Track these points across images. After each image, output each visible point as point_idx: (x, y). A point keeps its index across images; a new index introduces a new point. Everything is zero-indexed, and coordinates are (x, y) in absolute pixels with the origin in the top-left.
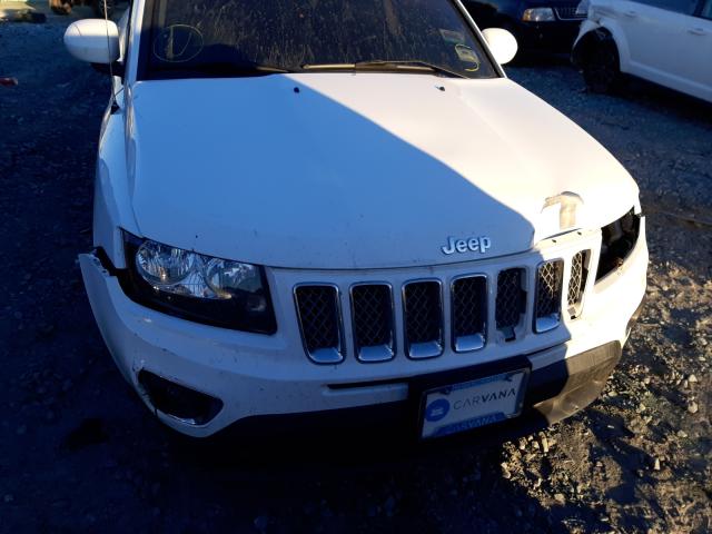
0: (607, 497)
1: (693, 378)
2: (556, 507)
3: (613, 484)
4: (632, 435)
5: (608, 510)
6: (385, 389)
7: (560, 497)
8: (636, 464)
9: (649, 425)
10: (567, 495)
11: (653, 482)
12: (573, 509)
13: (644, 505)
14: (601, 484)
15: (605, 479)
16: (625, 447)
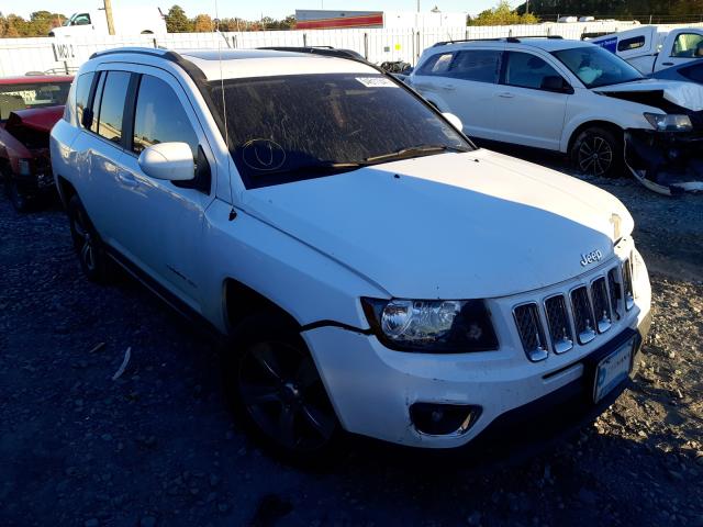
0: (667, 424)
1: (658, 337)
2: (644, 440)
3: (664, 415)
4: (652, 382)
5: (674, 431)
6: (569, 372)
7: (642, 433)
8: (668, 399)
9: (655, 372)
10: (645, 430)
11: (686, 406)
12: (655, 437)
13: (690, 421)
14: (657, 417)
15: (658, 414)
16: (653, 390)
